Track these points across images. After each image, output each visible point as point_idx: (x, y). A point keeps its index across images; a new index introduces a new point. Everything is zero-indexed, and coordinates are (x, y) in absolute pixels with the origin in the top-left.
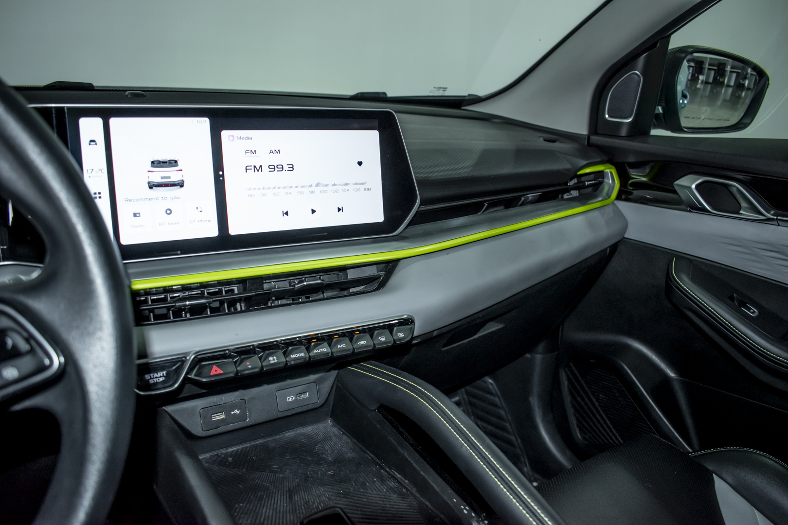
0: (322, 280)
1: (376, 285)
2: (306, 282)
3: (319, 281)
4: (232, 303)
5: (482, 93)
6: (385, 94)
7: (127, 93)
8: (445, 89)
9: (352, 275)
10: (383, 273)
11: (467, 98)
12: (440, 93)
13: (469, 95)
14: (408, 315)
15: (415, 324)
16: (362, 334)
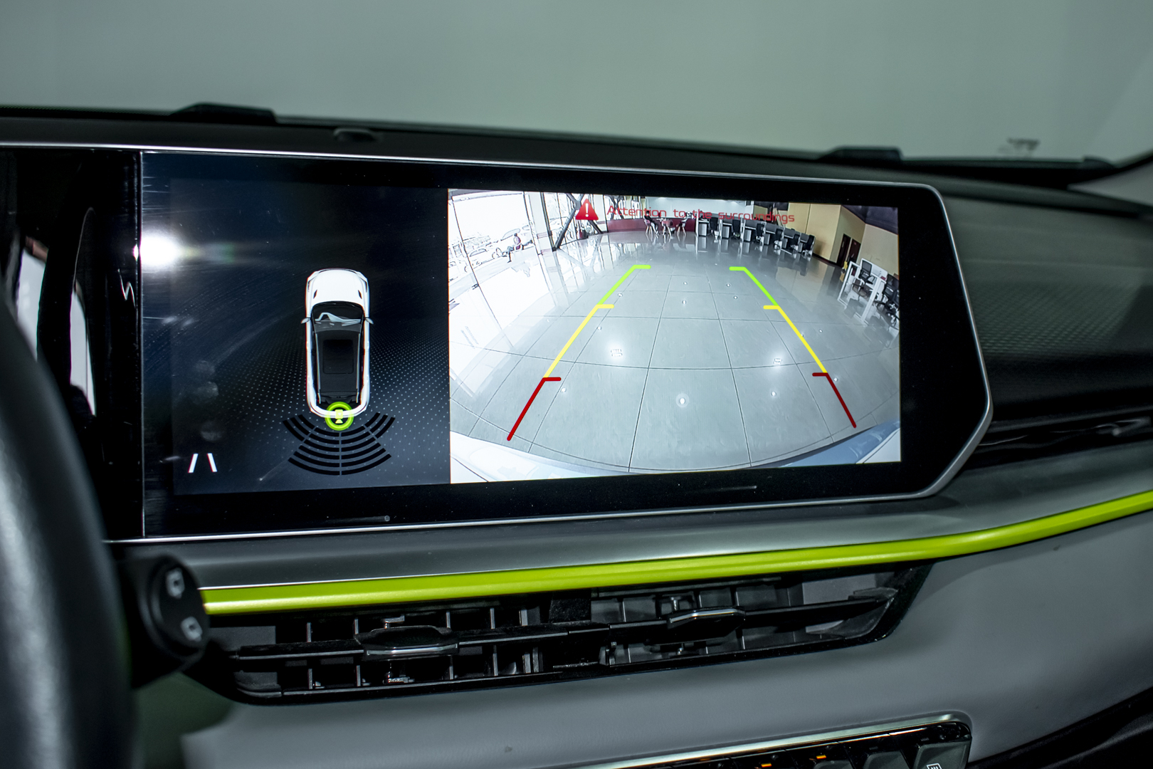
0: (737, 608)
1: (873, 624)
2: (698, 609)
3: (731, 611)
4: (511, 654)
5: (1115, 154)
6: (896, 152)
7: (337, 132)
8: (1033, 144)
9: (812, 594)
10: (891, 593)
11: (1081, 166)
12: (1022, 153)
13: (1087, 160)
14: (954, 715)
15: (970, 739)
16: (833, 762)
